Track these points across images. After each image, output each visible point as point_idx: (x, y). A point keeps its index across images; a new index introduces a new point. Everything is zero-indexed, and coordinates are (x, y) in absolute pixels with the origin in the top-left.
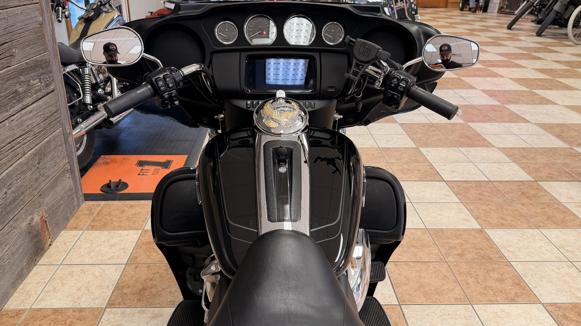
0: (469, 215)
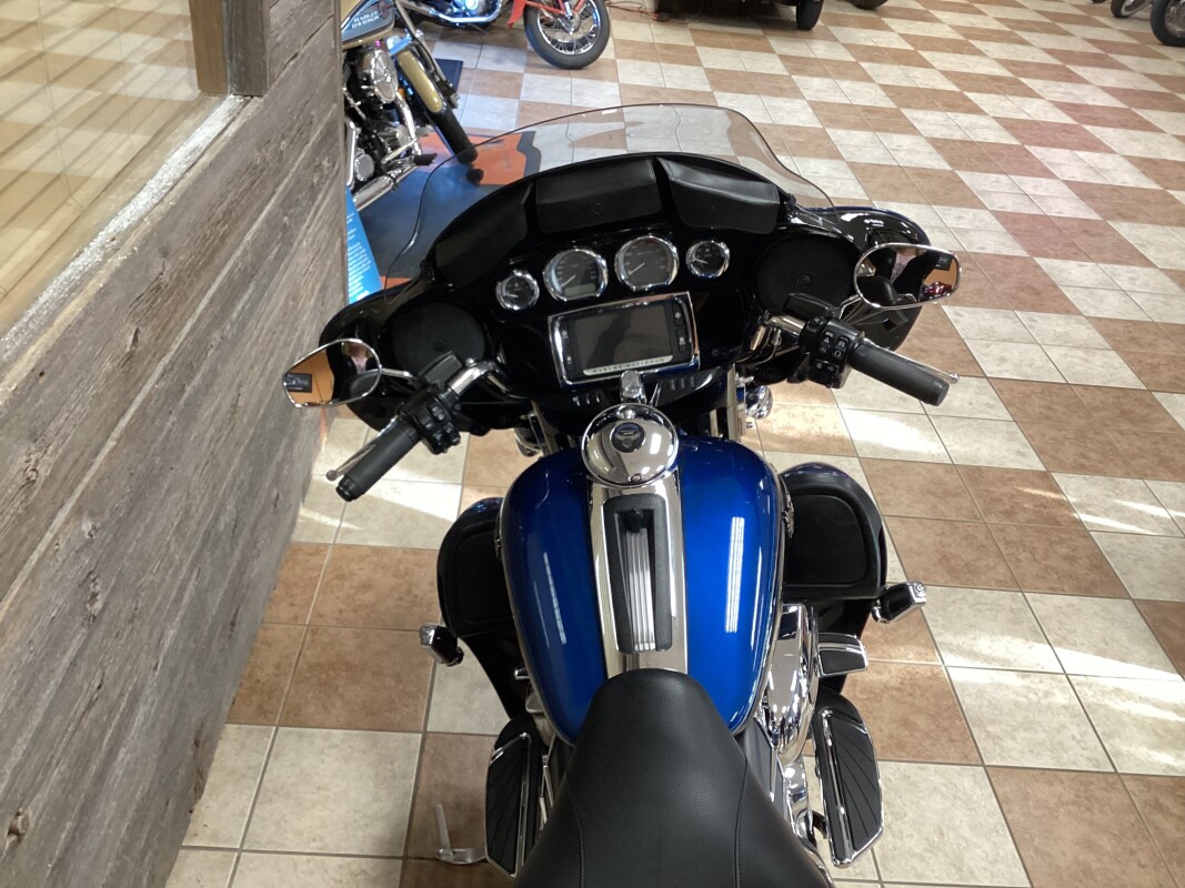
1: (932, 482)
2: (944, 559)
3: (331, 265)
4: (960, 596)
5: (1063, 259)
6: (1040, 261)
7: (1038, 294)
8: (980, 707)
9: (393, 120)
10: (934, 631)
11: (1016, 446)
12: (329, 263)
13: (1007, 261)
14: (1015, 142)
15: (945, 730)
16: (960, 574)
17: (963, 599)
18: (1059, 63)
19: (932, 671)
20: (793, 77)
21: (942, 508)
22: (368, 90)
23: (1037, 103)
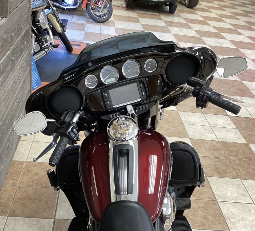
0: (241, 136)
1: (212, 146)
2: (216, 169)
3: (27, 75)
4: (222, 180)
5: (251, 81)
6: (244, 82)
7: (244, 91)
8: (228, 214)
9: (46, 34)
10: (214, 190)
11: (238, 136)
12: (26, 74)
13: (234, 82)
14: (236, 48)
15: (218, 220)
16: (221, 173)
17: (222, 181)
18: (248, 25)
19: (213, 203)
20: (168, 27)
21: (215, 154)
22: (38, 24)
23: (242, 36)
